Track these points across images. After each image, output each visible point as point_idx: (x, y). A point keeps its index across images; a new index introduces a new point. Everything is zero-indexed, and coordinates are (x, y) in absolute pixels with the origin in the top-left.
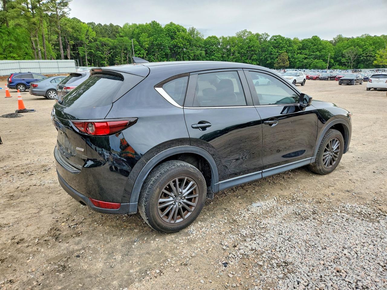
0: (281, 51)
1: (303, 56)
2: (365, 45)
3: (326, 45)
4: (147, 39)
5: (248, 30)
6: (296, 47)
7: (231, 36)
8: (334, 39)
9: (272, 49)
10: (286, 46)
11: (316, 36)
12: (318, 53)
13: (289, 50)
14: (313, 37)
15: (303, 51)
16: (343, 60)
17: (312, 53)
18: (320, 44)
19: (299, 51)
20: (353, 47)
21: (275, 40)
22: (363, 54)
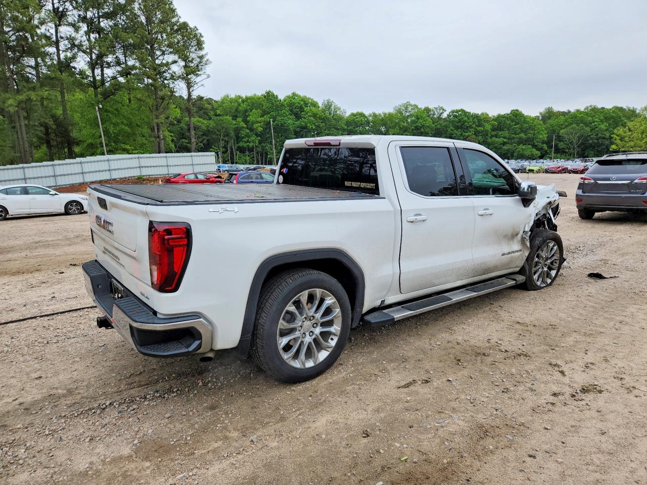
0: (466, 134)
1: (501, 140)
2: (594, 122)
3: (533, 123)
4: (260, 119)
5: (412, 103)
6: (488, 127)
7: (387, 111)
8: (541, 114)
9: (452, 130)
10: (474, 126)
11: (517, 110)
12: (522, 135)
13: (479, 132)
14: (512, 111)
15: (500, 133)
16: (561, 145)
17: (514, 136)
18: (525, 122)
19: (493, 133)
20: (574, 125)
21: (455, 116)
22: (592, 135)
